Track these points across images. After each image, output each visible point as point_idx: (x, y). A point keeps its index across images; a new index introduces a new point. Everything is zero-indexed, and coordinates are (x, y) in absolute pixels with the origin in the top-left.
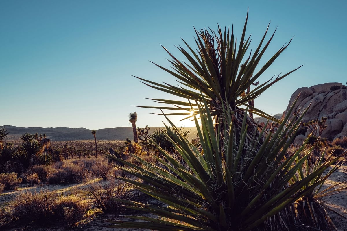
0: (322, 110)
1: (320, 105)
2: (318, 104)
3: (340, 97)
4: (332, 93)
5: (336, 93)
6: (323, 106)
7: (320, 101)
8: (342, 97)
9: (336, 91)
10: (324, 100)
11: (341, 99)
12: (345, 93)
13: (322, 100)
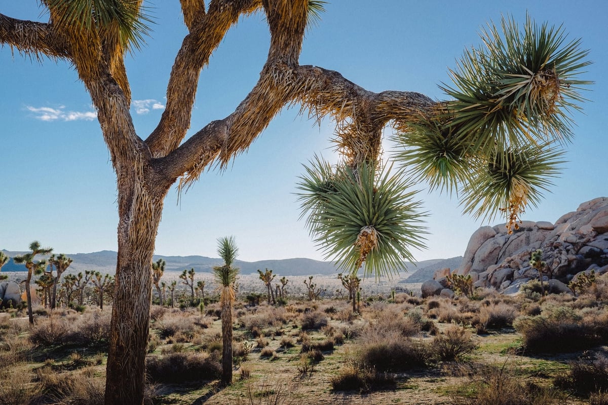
0: (501, 257)
1: (499, 251)
2: (495, 249)
3: (522, 241)
4: (515, 236)
5: (519, 236)
6: (502, 252)
7: (498, 246)
8: (524, 241)
9: (519, 234)
10: (504, 245)
11: (523, 244)
12: (529, 237)
13: (501, 245)
